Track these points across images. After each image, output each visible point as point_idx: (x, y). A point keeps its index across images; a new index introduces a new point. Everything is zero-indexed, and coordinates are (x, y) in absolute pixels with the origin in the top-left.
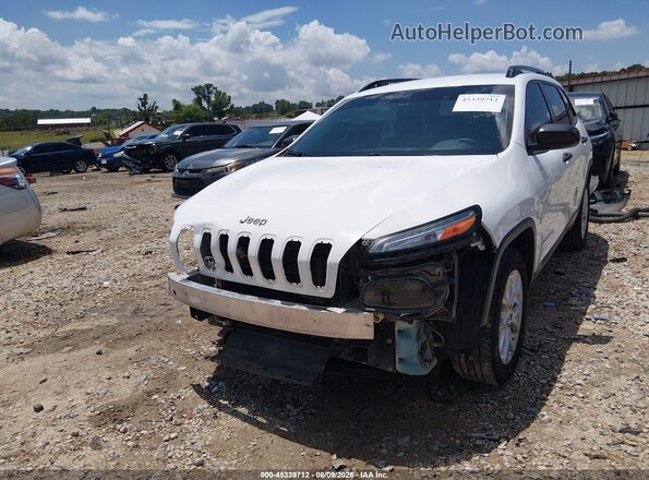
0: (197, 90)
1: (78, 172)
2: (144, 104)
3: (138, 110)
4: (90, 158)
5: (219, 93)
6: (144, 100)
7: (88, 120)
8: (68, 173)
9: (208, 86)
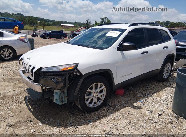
0: (102, 19)
1: (62, 39)
2: (87, 22)
3: (85, 23)
4: (65, 35)
5: (108, 20)
6: (87, 21)
7: (73, 25)
8: (60, 39)
9: (105, 18)
